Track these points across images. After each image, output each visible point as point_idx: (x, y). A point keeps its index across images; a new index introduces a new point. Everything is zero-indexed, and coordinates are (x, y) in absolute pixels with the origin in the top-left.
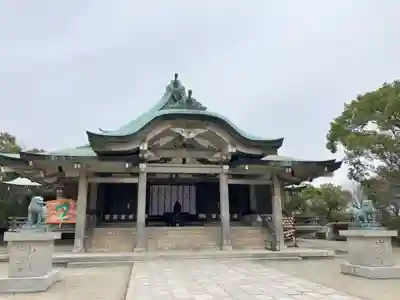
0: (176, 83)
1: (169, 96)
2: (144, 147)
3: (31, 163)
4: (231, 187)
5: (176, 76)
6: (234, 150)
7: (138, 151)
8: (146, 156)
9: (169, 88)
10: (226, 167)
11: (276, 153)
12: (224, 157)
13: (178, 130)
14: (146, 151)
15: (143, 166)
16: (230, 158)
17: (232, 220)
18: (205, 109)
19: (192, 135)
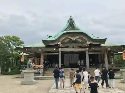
0: (71, 19)
1: (69, 24)
2: (60, 43)
3: (26, 50)
4: (89, 55)
5: (71, 16)
6: (89, 43)
7: (58, 45)
8: (60, 46)
9: (68, 21)
10: (87, 49)
11: (104, 43)
12: (87, 45)
13: (70, 37)
14: (60, 45)
15: (60, 49)
16: (88, 45)
17: (90, 66)
18: (79, 30)
19: (75, 39)
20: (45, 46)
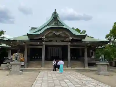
0: (55, 13)
1: (53, 17)
2: (44, 37)
3: (11, 42)
4: (71, 49)
5: (55, 10)
6: (71, 38)
7: (42, 39)
9: (53, 15)
10: (70, 43)
13: (54, 32)
14: (44, 39)
15: (43, 43)
16: (70, 40)
19: (58, 34)
20: (29, 39)
